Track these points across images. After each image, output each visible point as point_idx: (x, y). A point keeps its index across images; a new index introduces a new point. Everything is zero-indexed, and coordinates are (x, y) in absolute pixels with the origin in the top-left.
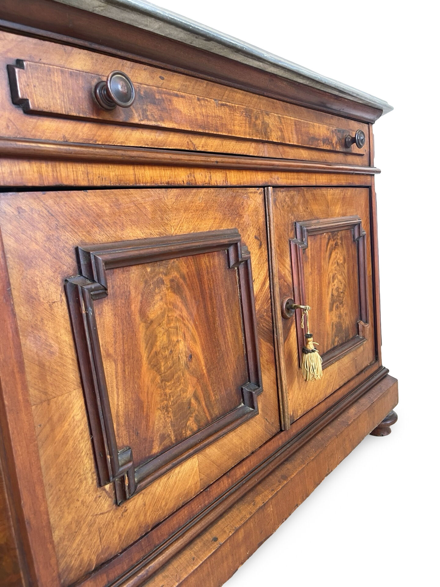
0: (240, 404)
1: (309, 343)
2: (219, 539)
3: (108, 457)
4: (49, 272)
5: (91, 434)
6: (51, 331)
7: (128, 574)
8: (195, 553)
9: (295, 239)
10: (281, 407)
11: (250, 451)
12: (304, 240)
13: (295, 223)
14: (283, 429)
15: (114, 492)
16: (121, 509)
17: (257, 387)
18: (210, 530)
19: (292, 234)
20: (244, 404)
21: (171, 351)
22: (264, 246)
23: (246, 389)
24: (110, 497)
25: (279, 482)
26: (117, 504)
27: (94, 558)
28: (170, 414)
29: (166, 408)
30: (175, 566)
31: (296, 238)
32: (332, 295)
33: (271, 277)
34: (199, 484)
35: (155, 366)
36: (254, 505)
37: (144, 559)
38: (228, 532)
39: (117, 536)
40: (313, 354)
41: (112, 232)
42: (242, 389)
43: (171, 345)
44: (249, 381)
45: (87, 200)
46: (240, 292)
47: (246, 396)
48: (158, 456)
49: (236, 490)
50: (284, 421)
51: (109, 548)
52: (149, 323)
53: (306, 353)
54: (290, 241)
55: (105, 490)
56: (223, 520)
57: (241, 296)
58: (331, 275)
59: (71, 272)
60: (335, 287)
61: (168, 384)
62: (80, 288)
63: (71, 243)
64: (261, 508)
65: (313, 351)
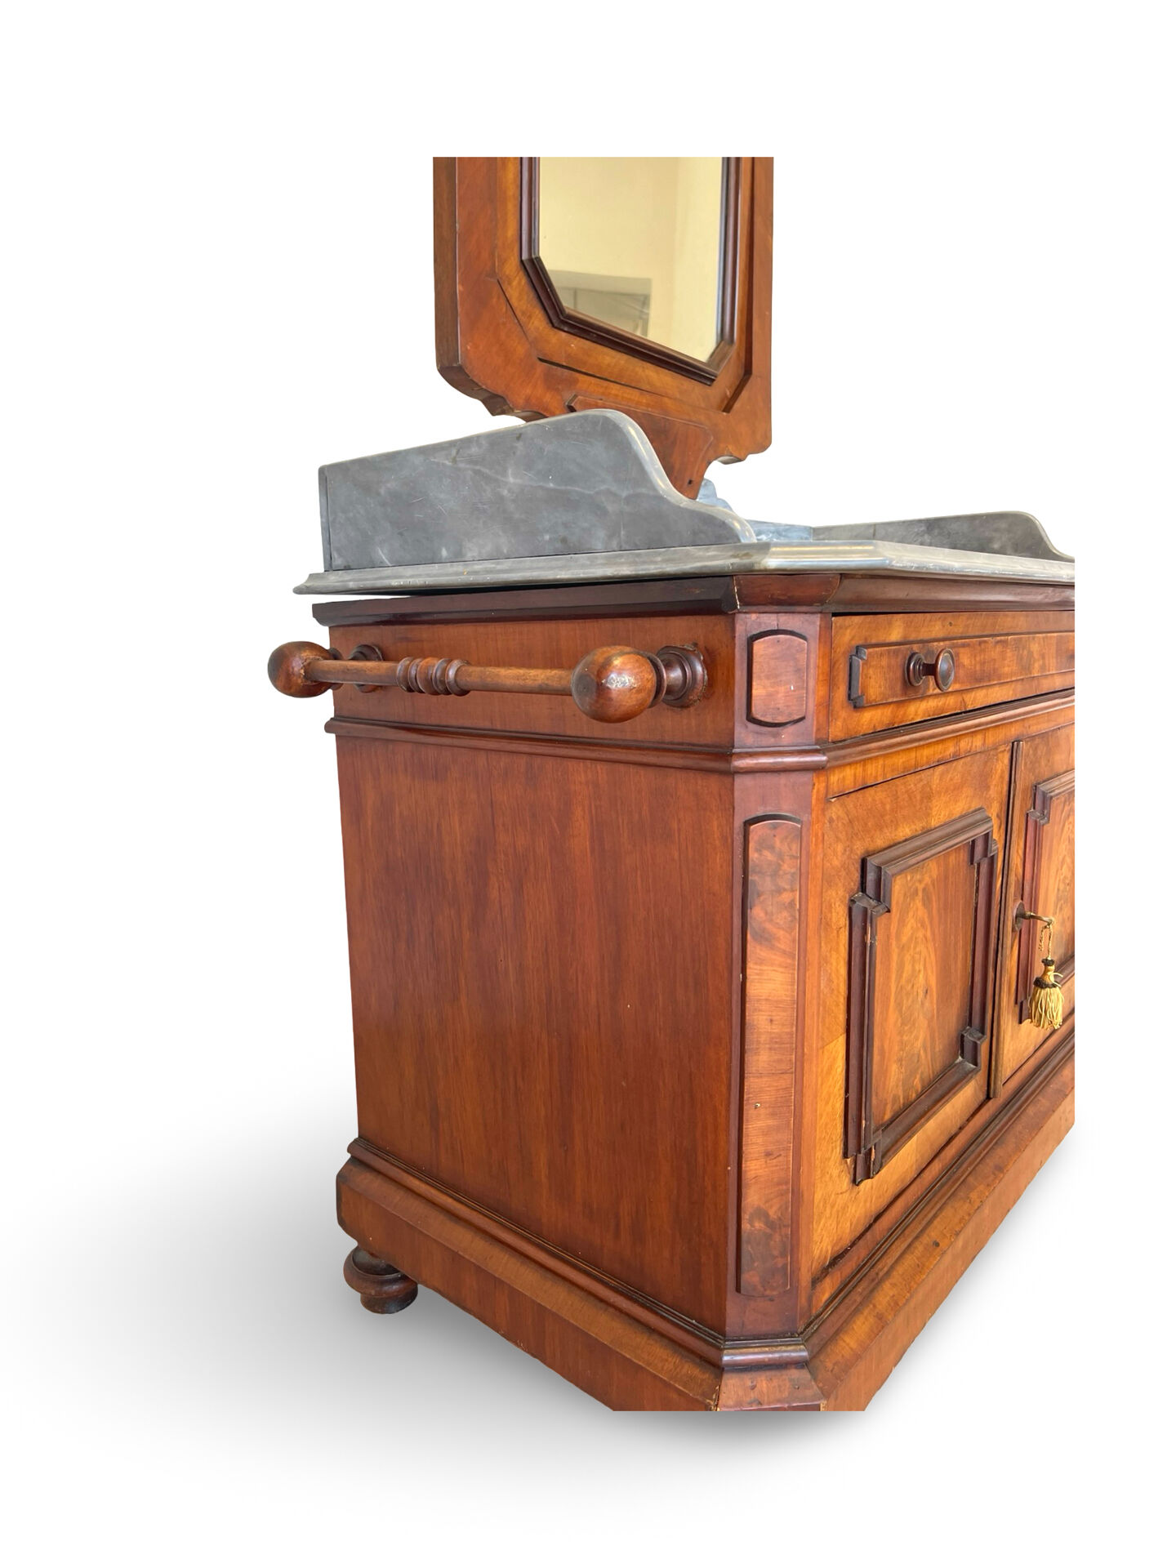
0: (957, 1058)
1: (1049, 973)
2: (941, 1244)
3: (864, 1122)
4: (841, 892)
5: (847, 1091)
6: (834, 964)
7: (858, 1276)
8: (918, 1258)
9: (1032, 810)
10: (993, 1063)
11: (958, 1127)
12: (1046, 812)
13: (1036, 786)
14: (991, 1096)
15: (853, 1166)
16: (856, 1189)
17: (980, 1035)
18: (927, 1232)
19: (1030, 802)
20: (963, 1057)
21: (913, 986)
22: (1003, 826)
23: (969, 1038)
24: (849, 1173)
25: (994, 1174)
26: (855, 1182)
27: (830, 1248)
28: (903, 1070)
29: (900, 1060)
30: (900, 1273)
31: (1034, 808)
32: (1058, 890)
33: (1005, 872)
34: (914, 1167)
35: (899, 1005)
36: (970, 1202)
37: (870, 1258)
38: (948, 1235)
39: (848, 1224)
40: (1053, 990)
41: (888, 834)
42: (962, 1036)
43: (914, 974)
44: (970, 1024)
45: (877, 798)
46: (977, 897)
47: (968, 1047)
48: (888, 1125)
49: (949, 1179)
50: (995, 1084)
51: (841, 1239)
52: (902, 949)
53: (1042, 988)
54: (1027, 814)
55: (846, 1163)
56: (938, 1219)
57: (977, 904)
58: (1061, 858)
59: (856, 888)
60: (1062, 877)
61: (906, 1028)
62: (869, 911)
63: (859, 852)
64: (979, 1208)
65: (1054, 986)
